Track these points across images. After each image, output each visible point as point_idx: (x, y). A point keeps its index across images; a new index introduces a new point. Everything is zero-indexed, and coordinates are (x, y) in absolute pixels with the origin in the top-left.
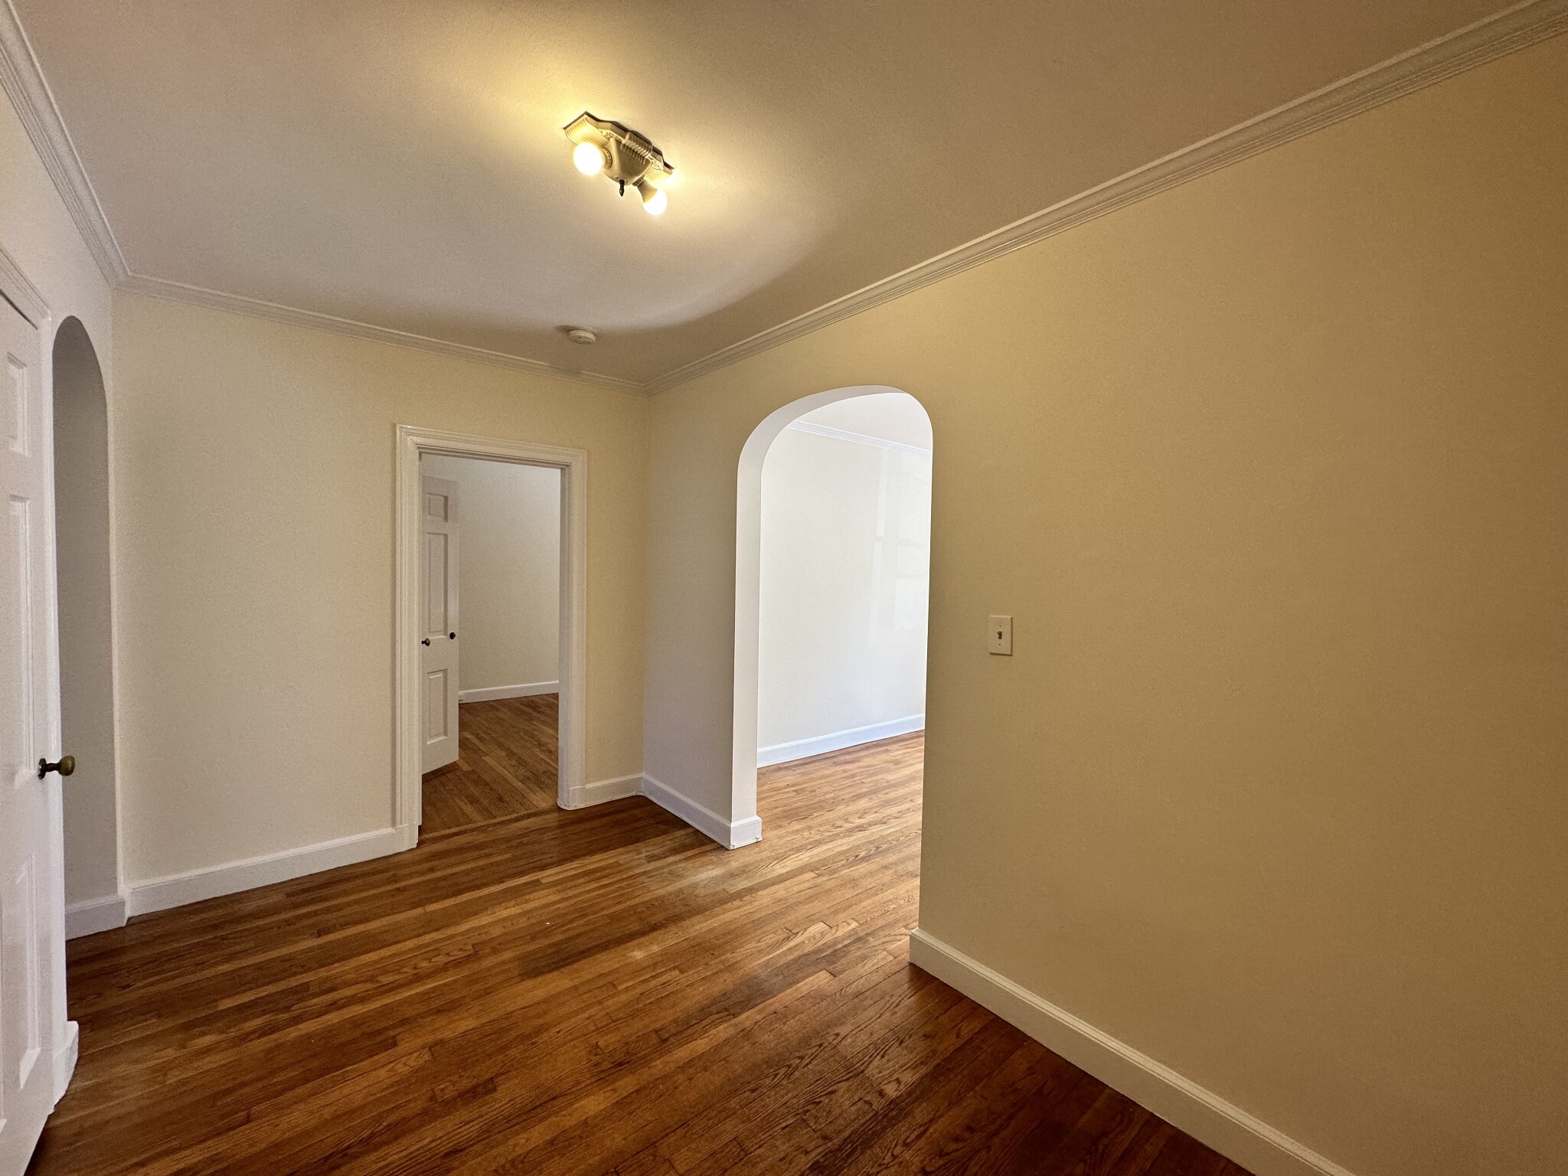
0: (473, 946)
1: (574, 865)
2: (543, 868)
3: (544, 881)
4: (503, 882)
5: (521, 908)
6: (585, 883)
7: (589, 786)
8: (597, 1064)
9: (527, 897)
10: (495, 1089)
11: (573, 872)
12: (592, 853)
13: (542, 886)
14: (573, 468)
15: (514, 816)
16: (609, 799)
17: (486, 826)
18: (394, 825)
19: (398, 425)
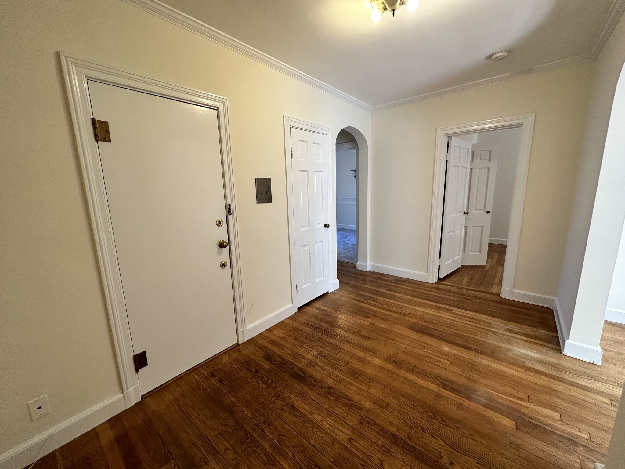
0: (410, 313)
2: (459, 308)
3: (453, 311)
4: (441, 304)
7: (515, 291)
8: (391, 357)
9: (441, 312)
10: (368, 340)
11: (467, 315)
12: (485, 314)
13: (450, 312)
14: (524, 125)
15: (477, 289)
16: (527, 302)
17: (462, 288)
18: (427, 273)
19: (437, 128)
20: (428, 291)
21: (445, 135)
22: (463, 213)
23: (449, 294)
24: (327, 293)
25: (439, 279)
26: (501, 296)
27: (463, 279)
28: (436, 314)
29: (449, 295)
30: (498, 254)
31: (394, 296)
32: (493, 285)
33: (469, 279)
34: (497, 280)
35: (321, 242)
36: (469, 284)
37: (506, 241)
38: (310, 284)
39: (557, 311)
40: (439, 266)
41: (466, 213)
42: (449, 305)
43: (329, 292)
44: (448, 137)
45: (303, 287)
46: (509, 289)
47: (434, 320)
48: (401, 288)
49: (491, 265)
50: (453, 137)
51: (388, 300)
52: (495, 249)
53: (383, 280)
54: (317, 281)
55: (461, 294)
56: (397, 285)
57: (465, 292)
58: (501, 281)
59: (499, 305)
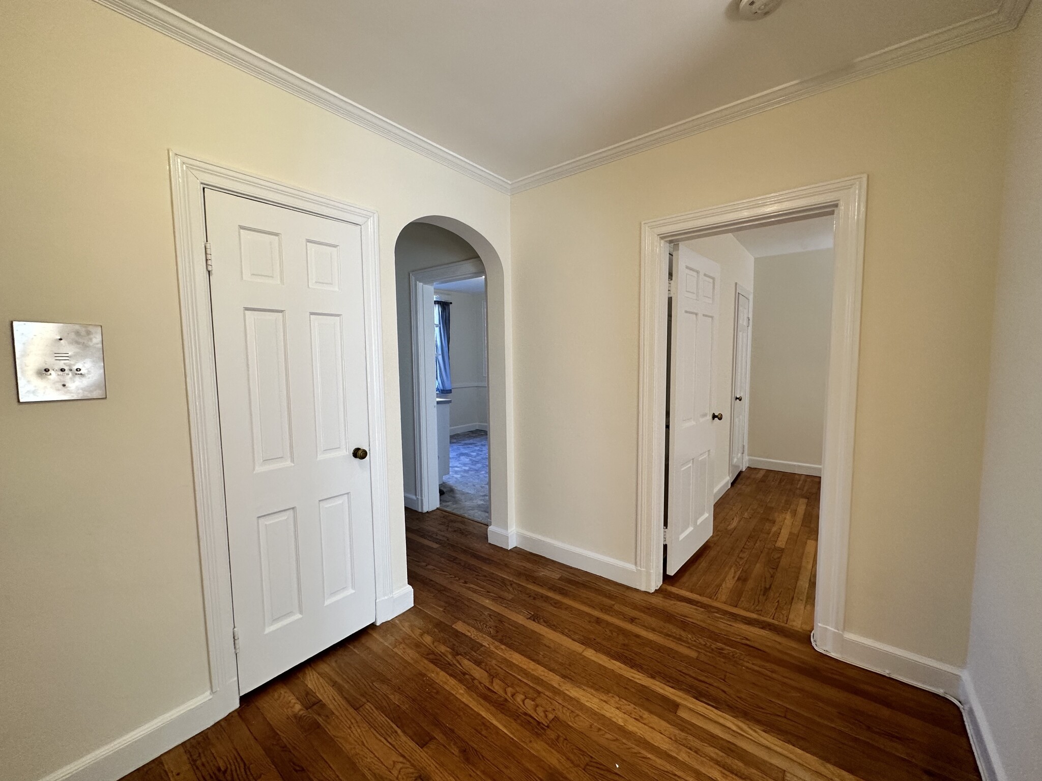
0: (556, 719)
1: (730, 722)
2: (699, 695)
3: (682, 713)
4: (653, 677)
5: (625, 721)
6: (712, 759)
7: (850, 636)
9: (646, 715)
11: (717, 731)
12: (770, 727)
13: (671, 716)
14: (842, 207)
15: (754, 616)
16: (886, 672)
17: (719, 610)
18: (636, 564)
19: (643, 223)
20: (632, 620)
21: (662, 238)
22: (711, 417)
23: (683, 634)
24: (372, 626)
25: (666, 577)
26: (813, 644)
27: (724, 580)
28: (633, 726)
29: (679, 639)
30: (805, 501)
31: (537, 639)
32: (795, 600)
33: (739, 579)
34: (804, 583)
35: (346, 497)
36: (736, 597)
37: (820, 470)
38: (298, 616)
39: (971, 712)
40: (665, 547)
41: (717, 417)
42: (675, 683)
43: (378, 624)
44: (671, 242)
45: (269, 630)
46: (833, 629)
47: (616, 757)
48: (568, 608)
49: (791, 533)
50: (681, 245)
51: (516, 658)
52: (800, 489)
53: (535, 580)
54: (327, 603)
55: (714, 636)
56: (558, 597)
57: (723, 625)
58: (813, 584)
59: (809, 685)
